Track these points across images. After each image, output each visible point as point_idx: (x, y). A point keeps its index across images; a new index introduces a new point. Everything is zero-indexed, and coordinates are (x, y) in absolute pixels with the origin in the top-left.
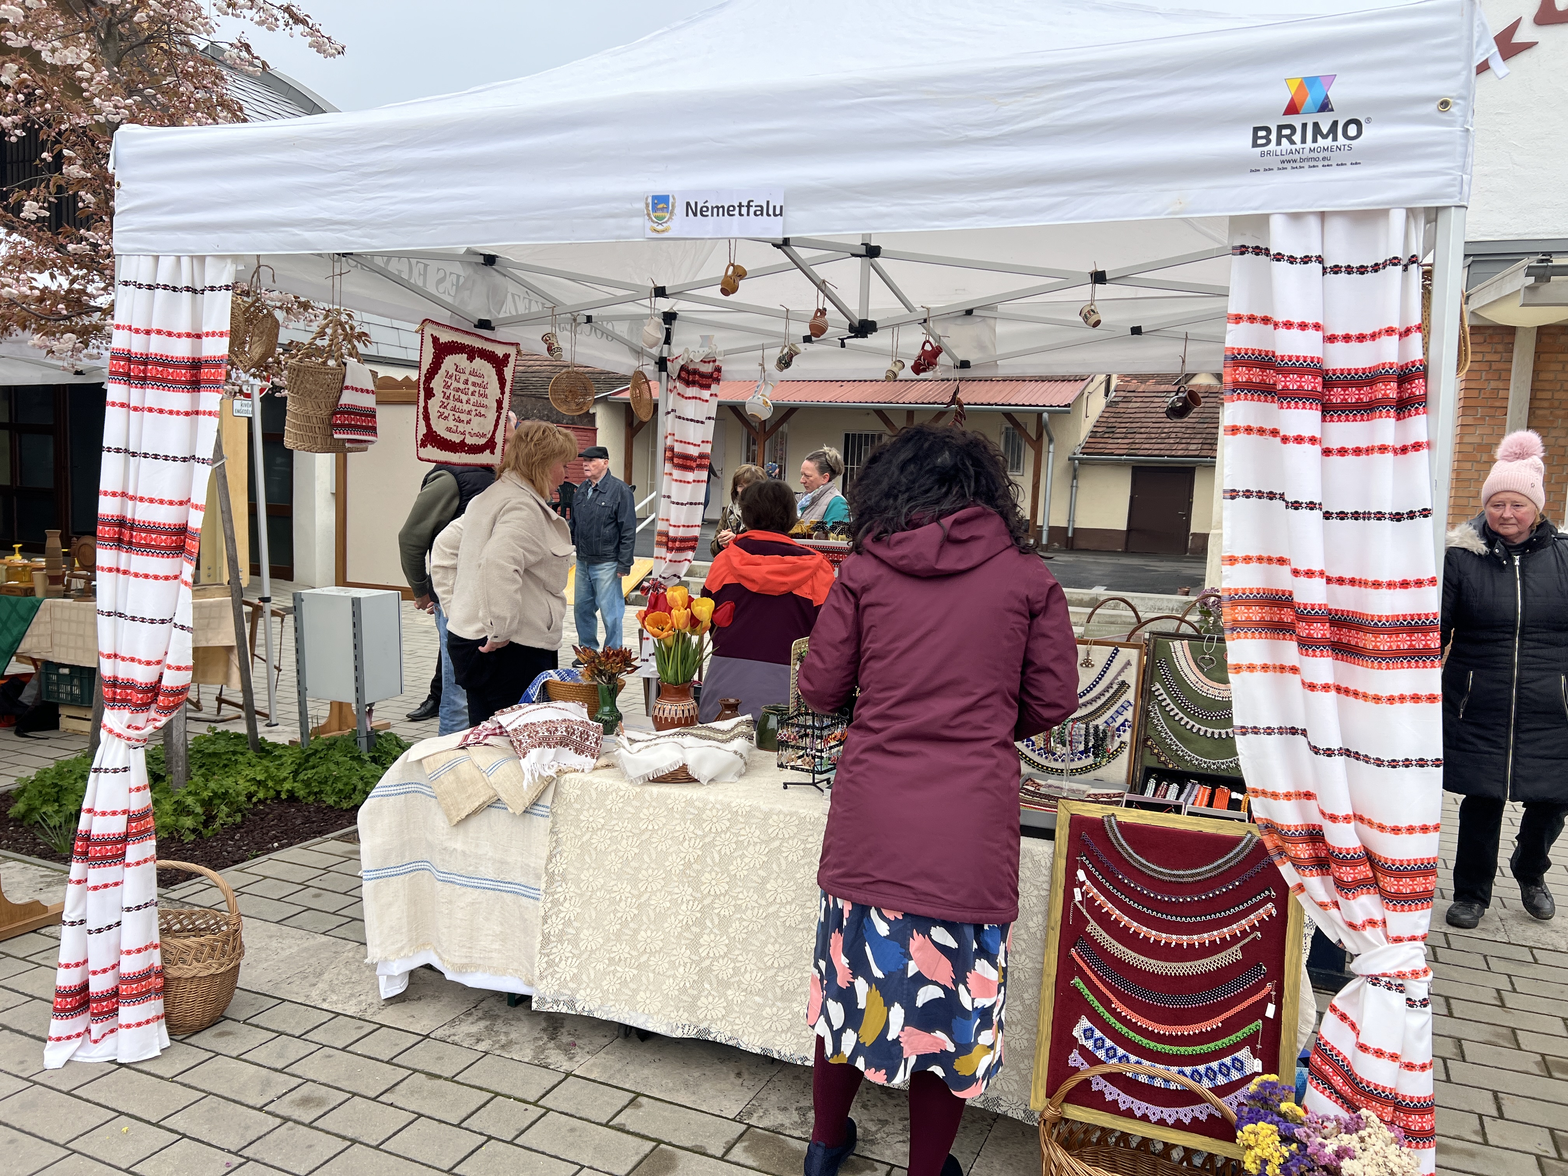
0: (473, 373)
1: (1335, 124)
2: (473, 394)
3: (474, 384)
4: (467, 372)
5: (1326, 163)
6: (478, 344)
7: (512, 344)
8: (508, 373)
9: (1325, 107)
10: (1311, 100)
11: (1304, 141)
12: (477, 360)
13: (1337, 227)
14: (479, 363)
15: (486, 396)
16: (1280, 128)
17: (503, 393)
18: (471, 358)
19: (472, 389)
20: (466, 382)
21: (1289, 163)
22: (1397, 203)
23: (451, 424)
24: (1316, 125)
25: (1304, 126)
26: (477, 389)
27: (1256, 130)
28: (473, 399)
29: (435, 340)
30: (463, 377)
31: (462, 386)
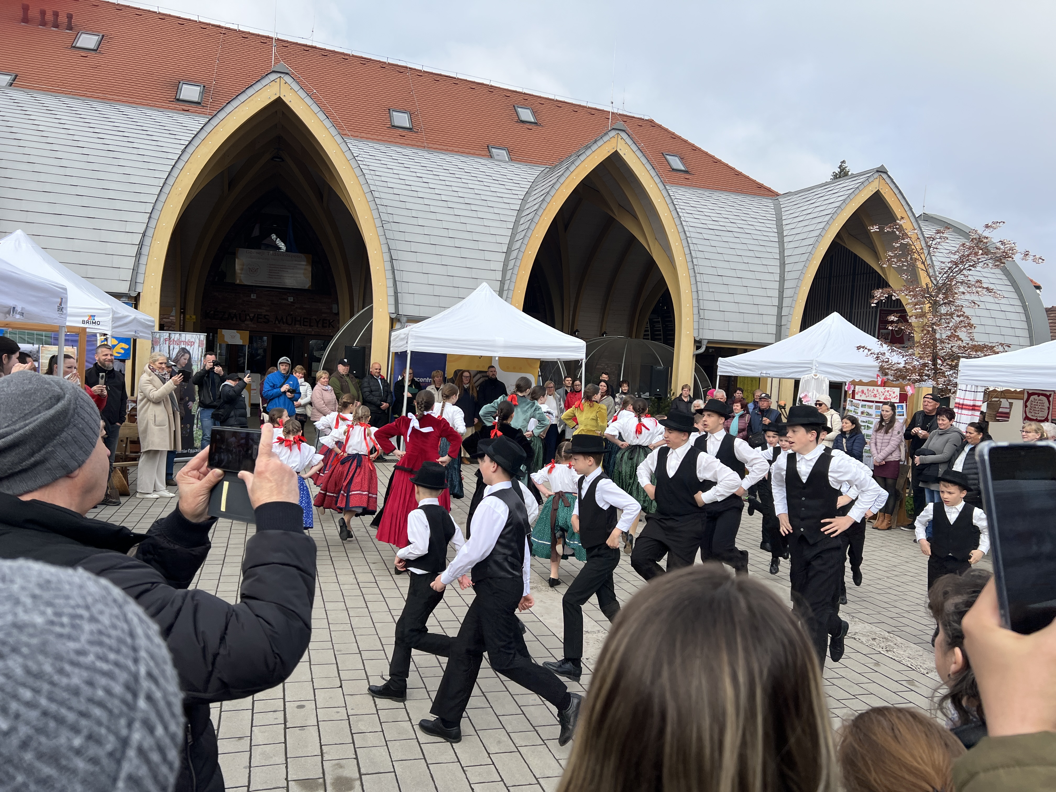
0: (1039, 400)
6: (1041, 392)
8: (1051, 399)
17: (1050, 405)
18: (1039, 396)
20: (1038, 403)
23: (1033, 414)
26: (1041, 404)
29: (1028, 392)
30: (1036, 401)
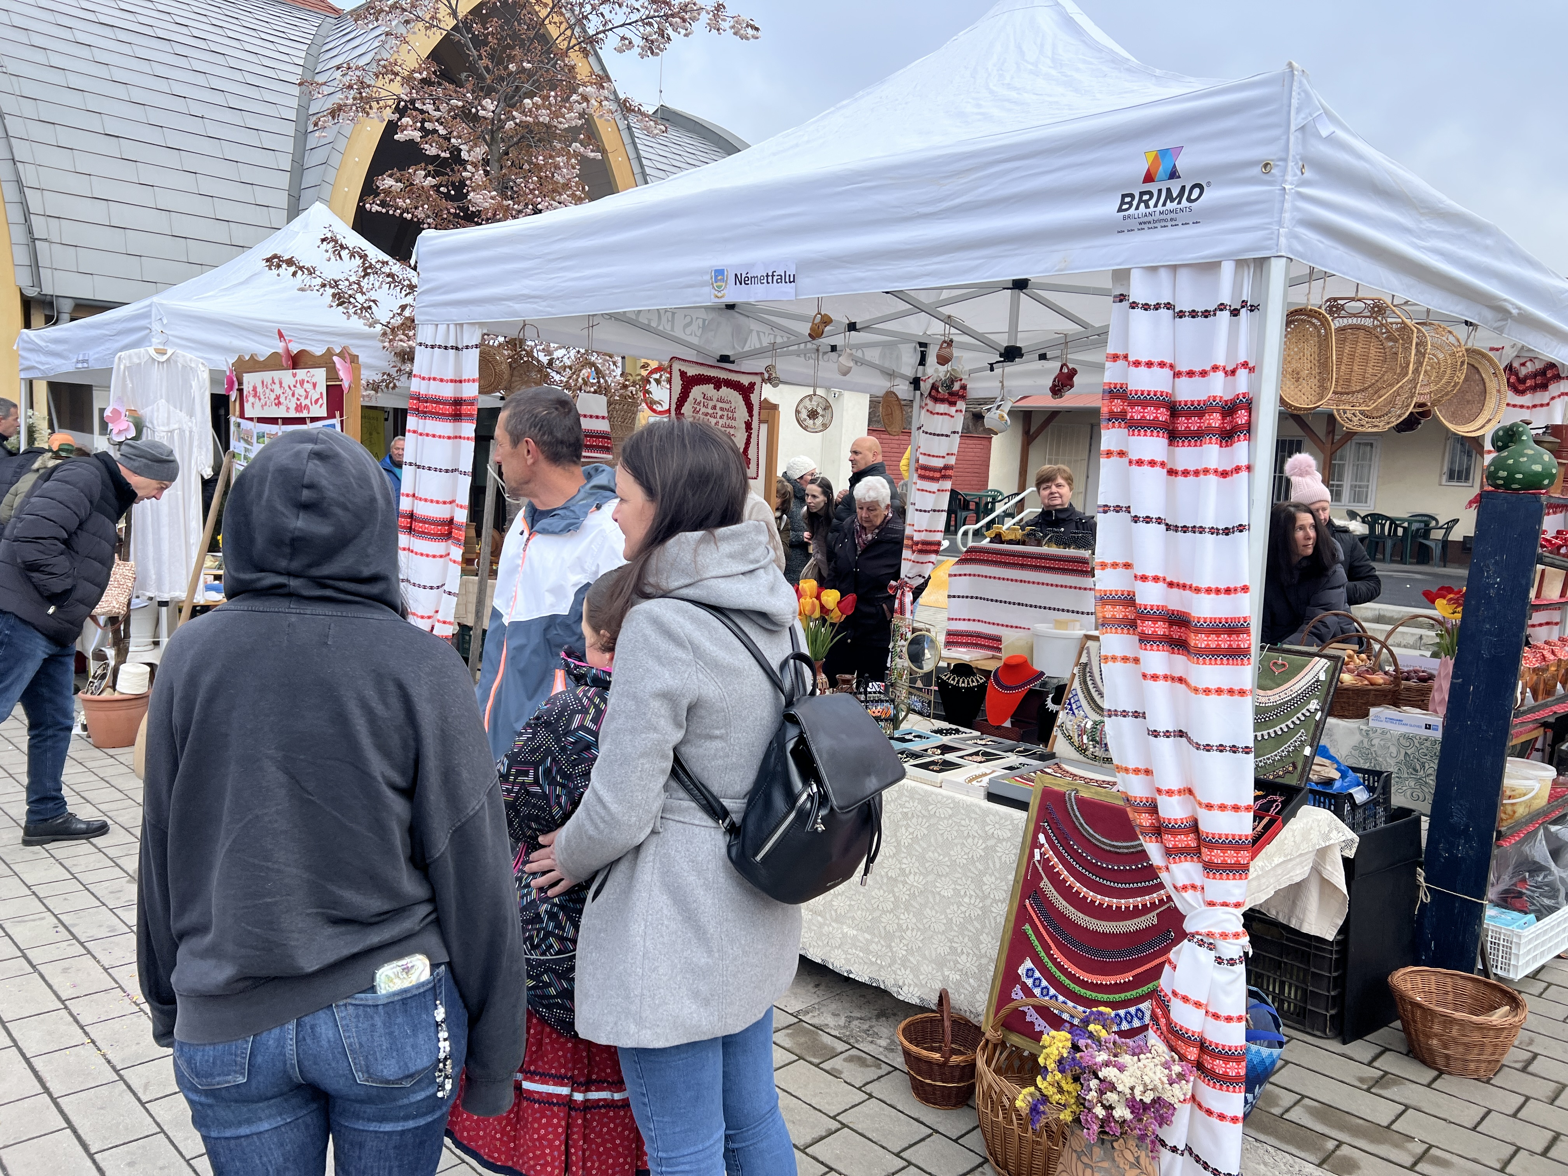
0: (720, 400)
1: (1183, 188)
2: (721, 417)
3: (722, 409)
4: (715, 399)
5: (1174, 223)
6: (723, 375)
7: (756, 374)
8: (754, 398)
9: (1173, 174)
10: (1162, 171)
11: (1156, 206)
12: (724, 389)
13: (1184, 276)
14: (725, 391)
15: (734, 419)
16: (1142, 194)
17: (751, 416)
18: (718, 387)
19: (720, 413)
20: (714, 407)
21: (1146, 224)
22: (1227, 256)
24: (1169, 190)
25: (1160, 191)
26: (725, 413)
27: (1124, 196)
28: (721, 422)
29: (683, 374)
30: (711, 404)
31: (710, 411)
